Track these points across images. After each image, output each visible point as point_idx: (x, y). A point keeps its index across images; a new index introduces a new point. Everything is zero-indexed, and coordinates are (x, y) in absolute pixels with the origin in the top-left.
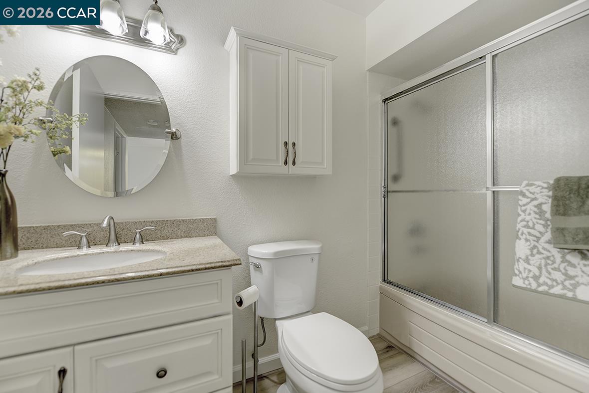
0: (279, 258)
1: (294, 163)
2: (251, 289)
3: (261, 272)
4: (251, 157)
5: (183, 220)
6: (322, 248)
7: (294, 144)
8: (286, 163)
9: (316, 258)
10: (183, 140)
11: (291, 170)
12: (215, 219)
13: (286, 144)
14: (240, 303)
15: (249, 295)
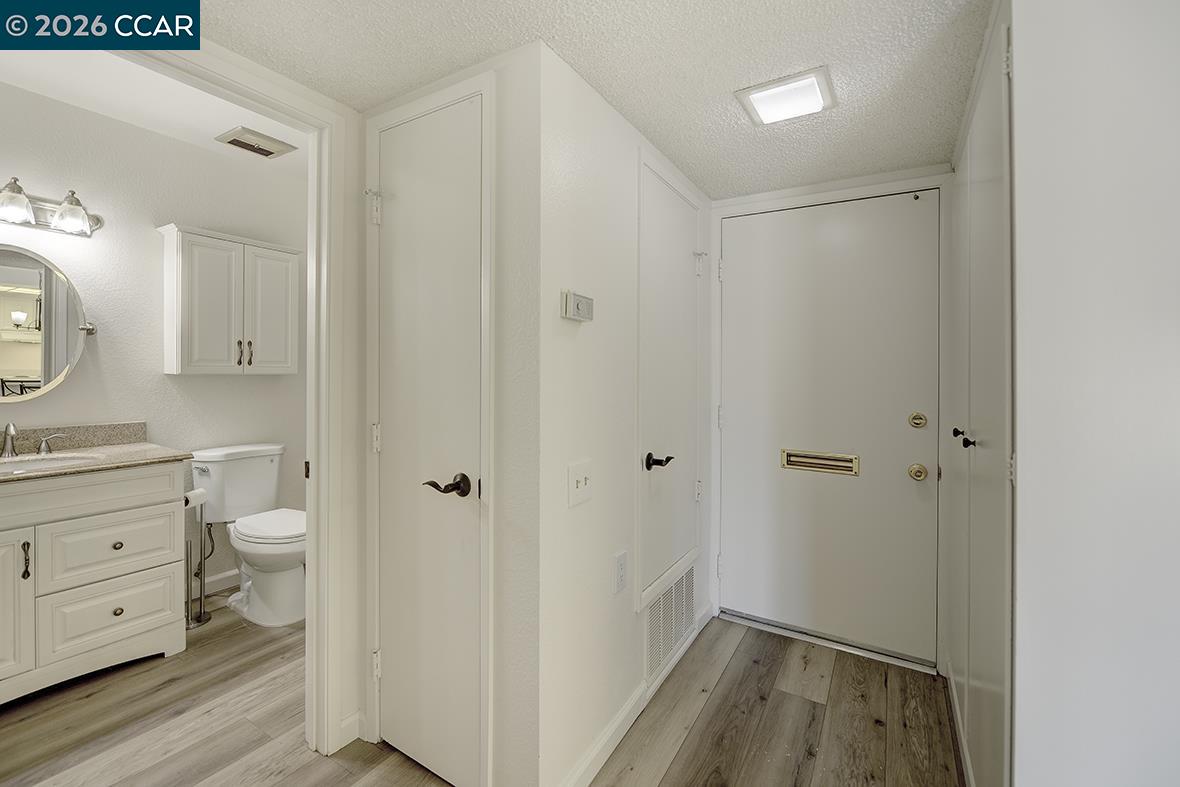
0: (231, 459)
1: (250, 363)
2: (197, 491)
3: (209, 476)
4: (196, 357)
5: (101, 426)
6: (284, 449)
7: (250, 343)
8: (240, 363)
9: (277, 459)
10: (99, 335)
11: (247, 369)
12: (144, 424)
13: (240, 343)
14: (187, 502)
15: (197, 495)
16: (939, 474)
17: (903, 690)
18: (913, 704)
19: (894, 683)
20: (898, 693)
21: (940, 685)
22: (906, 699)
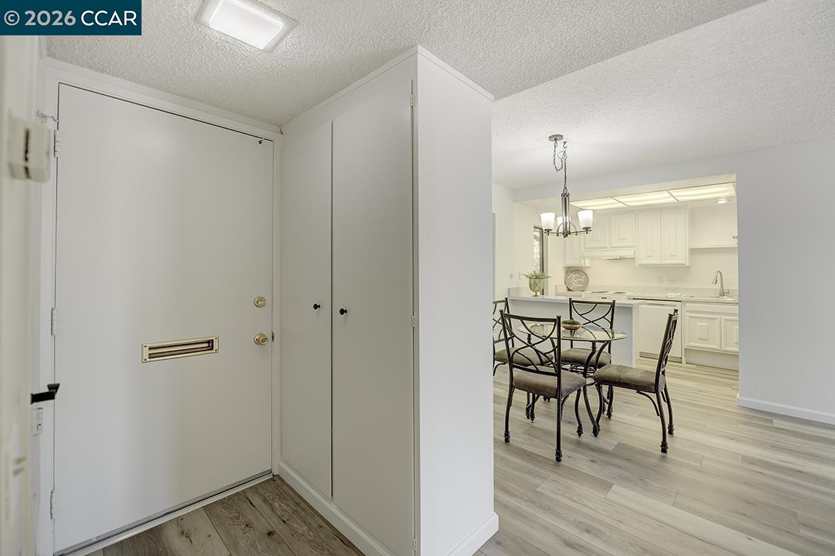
16: (273, 337)
17: (265, 501)
18: (276, 505)
19: (257, 501)
20: (264, 506)
21: (279, 482)
22: (271, 505)
